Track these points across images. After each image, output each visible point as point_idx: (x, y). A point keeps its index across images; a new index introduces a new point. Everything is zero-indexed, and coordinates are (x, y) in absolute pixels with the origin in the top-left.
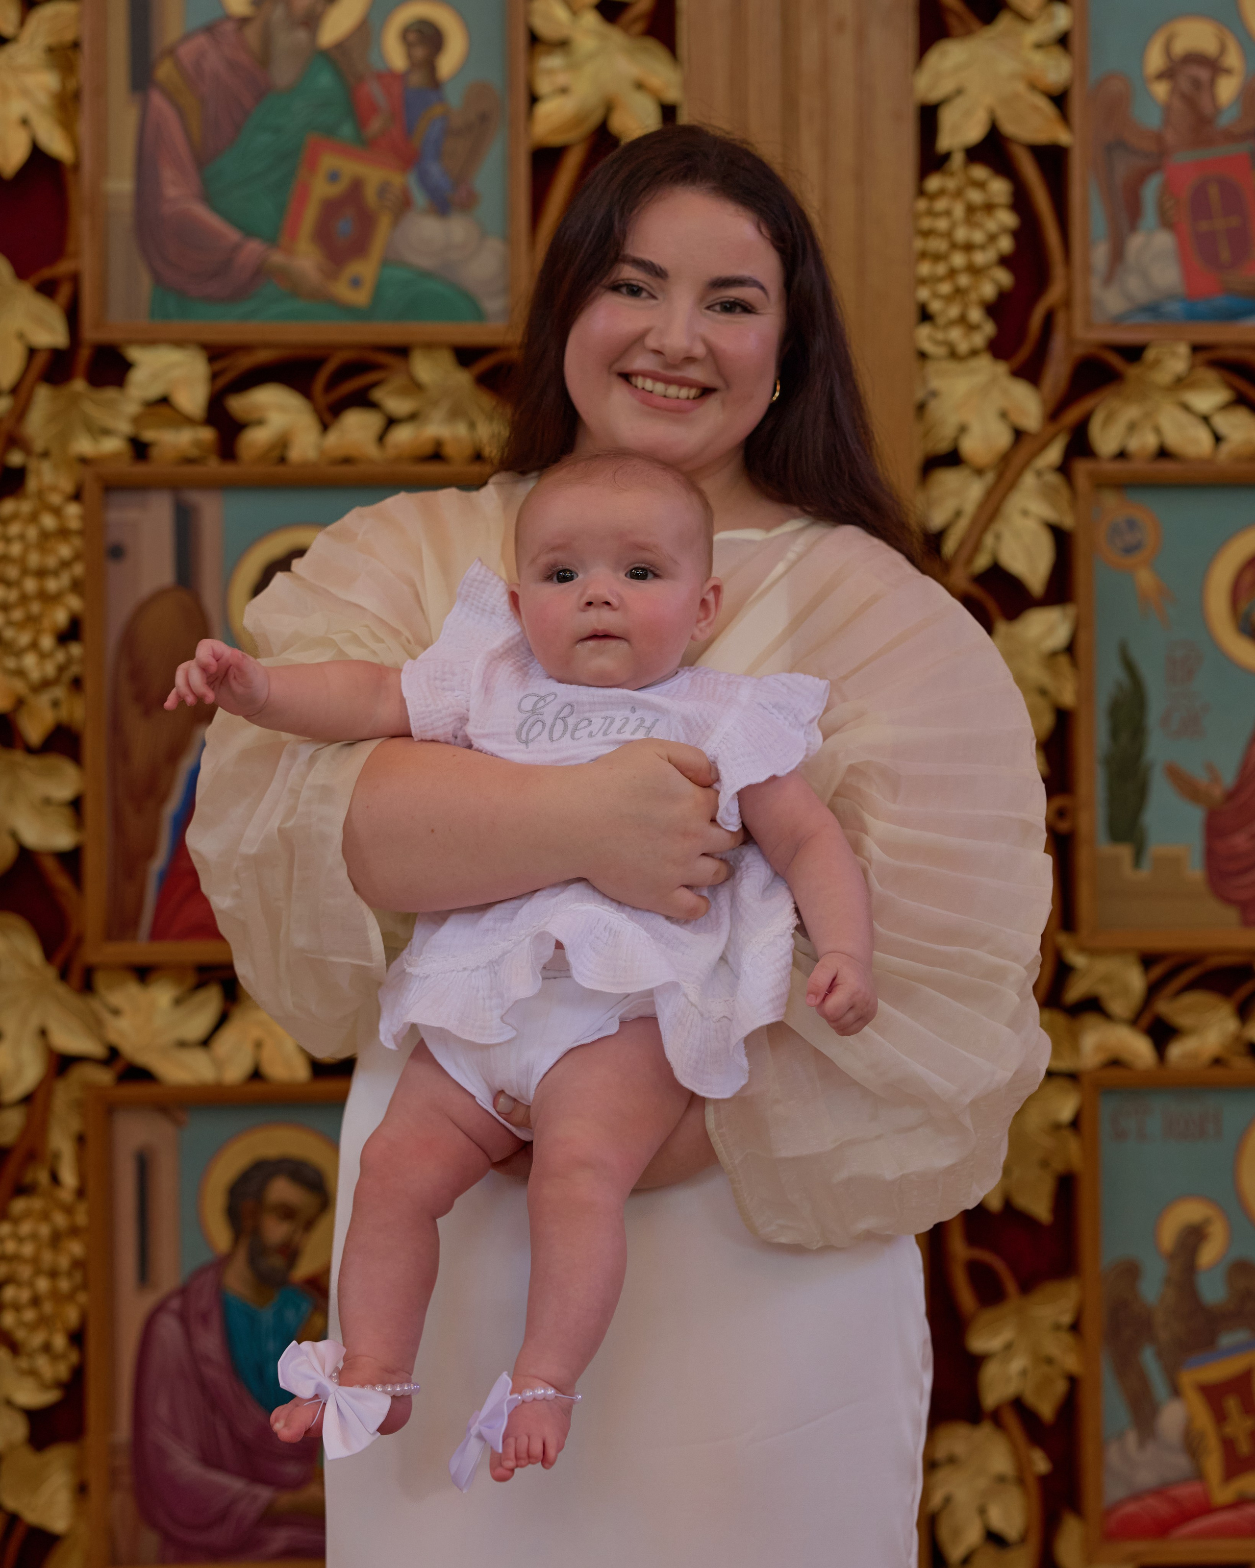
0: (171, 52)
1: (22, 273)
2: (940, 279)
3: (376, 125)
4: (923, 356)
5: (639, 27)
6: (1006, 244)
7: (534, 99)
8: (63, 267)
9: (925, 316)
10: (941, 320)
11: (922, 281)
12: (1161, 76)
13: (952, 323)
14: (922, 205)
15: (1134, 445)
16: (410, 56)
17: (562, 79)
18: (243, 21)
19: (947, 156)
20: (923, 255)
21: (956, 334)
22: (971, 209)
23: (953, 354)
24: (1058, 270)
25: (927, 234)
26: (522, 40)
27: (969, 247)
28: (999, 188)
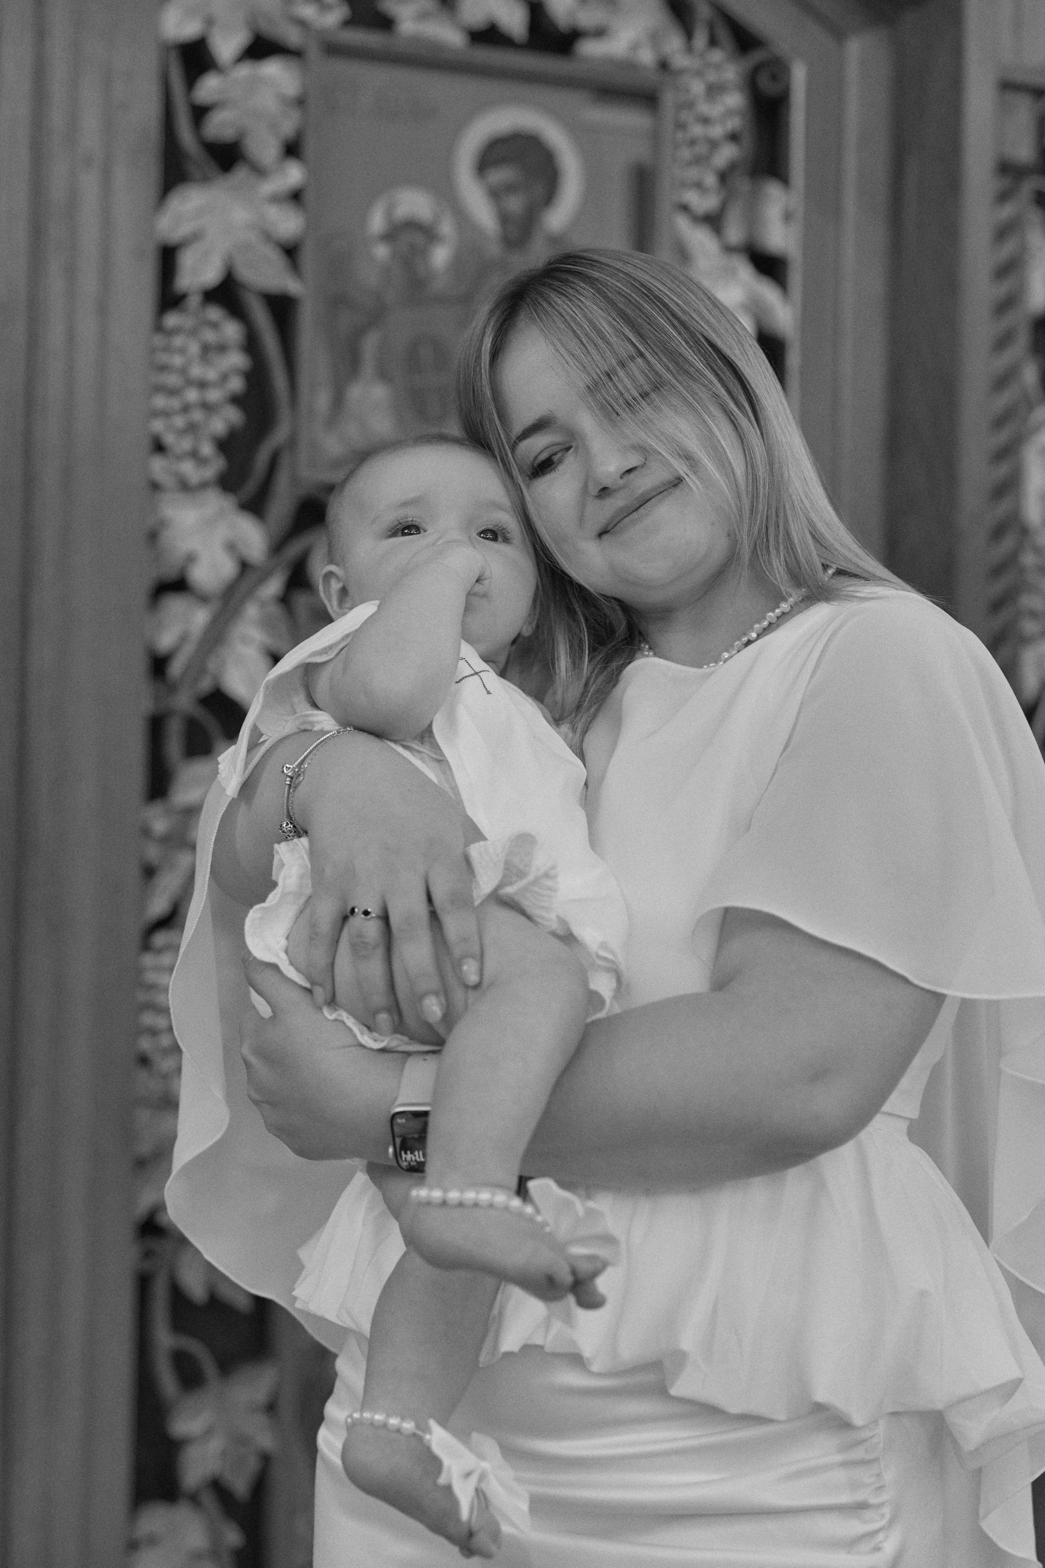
2: (175, 413)
4: (155, 487)
6: (236, 384)
9: (159, 447)
10: (174, 453)
11: (156, 414)
12: (383, 238)
13: (184, 456)
14: (158, 340)
19: (184, 296)
20: (160, 389)
21: (188, 468)
22: (206, 348)
23: (185, 486)
24: (285, 412)
25: (163, 368)
27: (202, 385)
28: (232, 330)
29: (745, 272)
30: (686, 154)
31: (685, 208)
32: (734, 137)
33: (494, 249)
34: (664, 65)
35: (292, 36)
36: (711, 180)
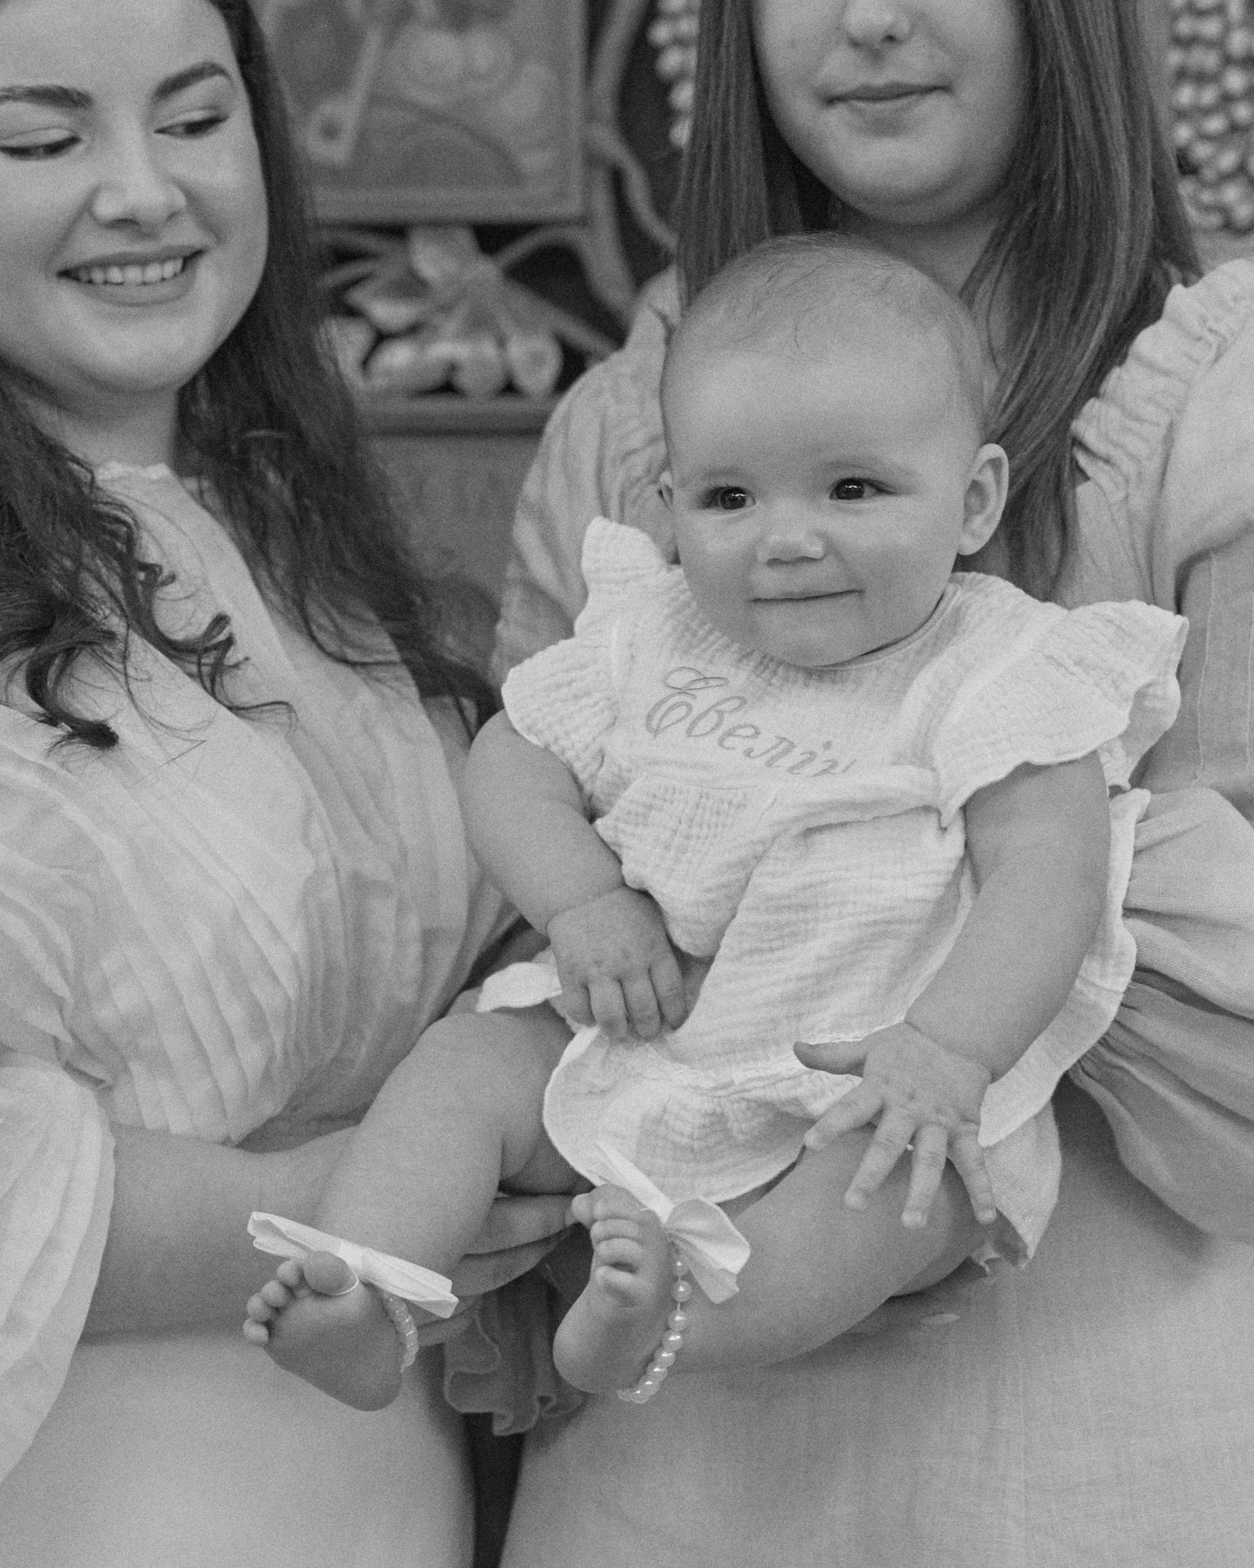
2: (1207, 112)
10: (1209, 174)
11: (1183, 115)
13: (1225, 178)
21: (1232, 194)
23: (1229, 226)
25: (1186, 43)
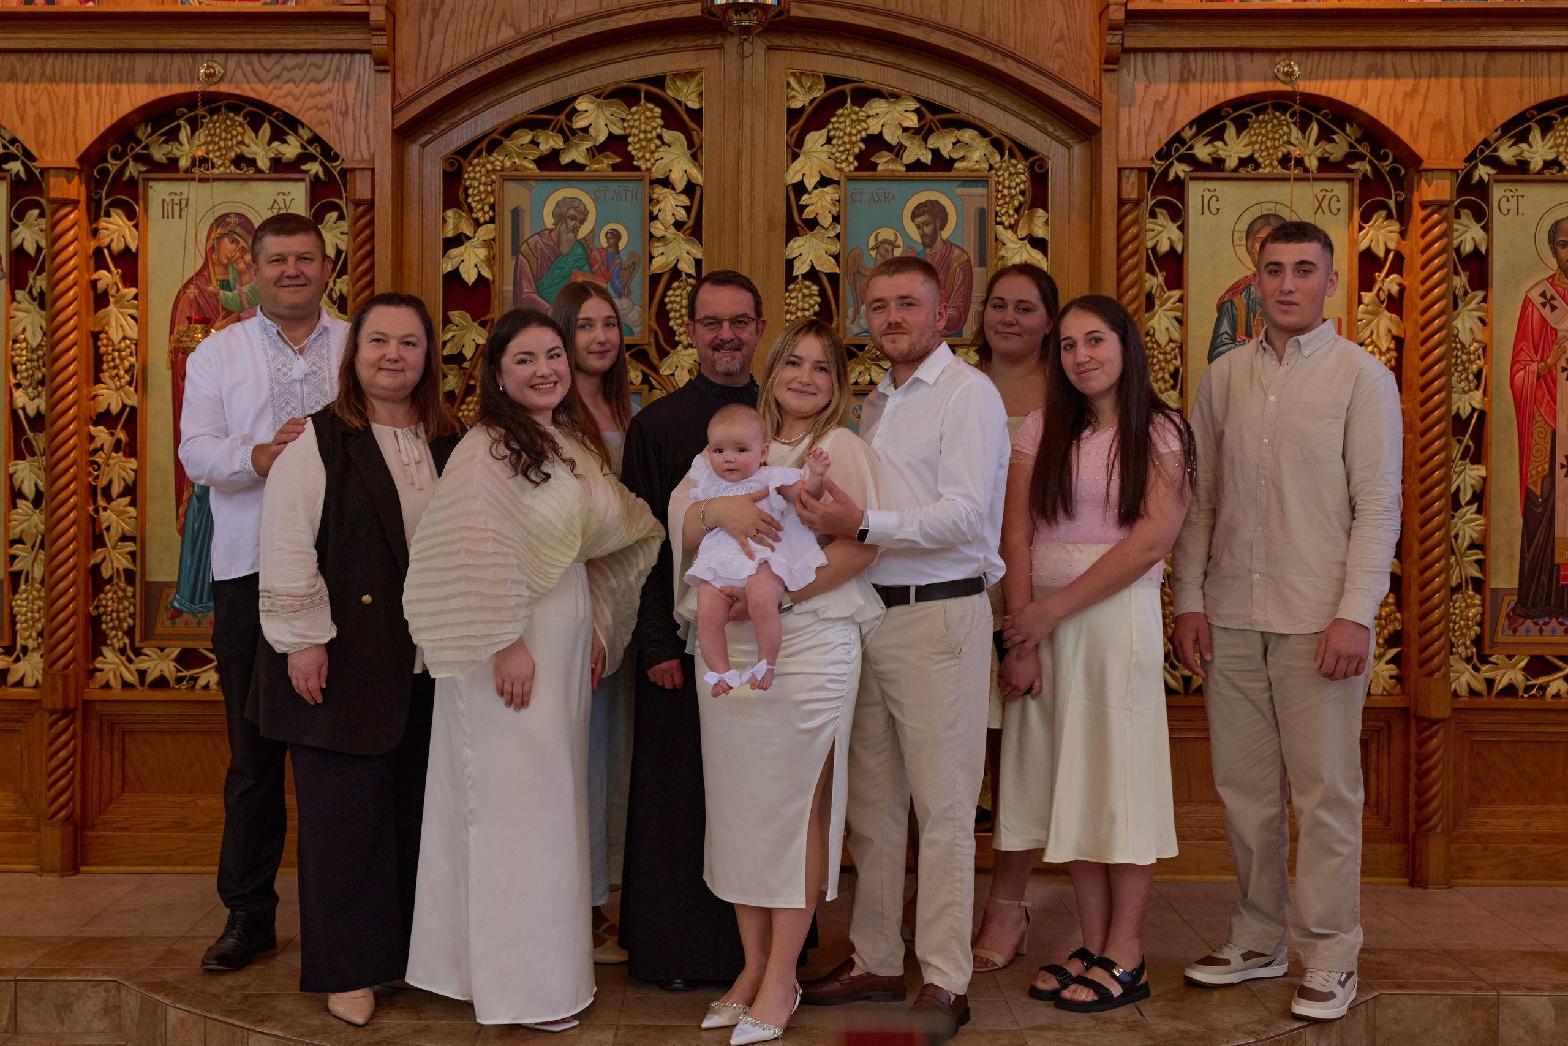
0: (526, 241)
1: (474, 320)
3: (596, 267)
5: (689, 232)
6: (817, 308)
7: (651, 258)
8: (489, 316)
12: (872, 249)
14: (787, 294)
15: (860, 380)
16: (608, 243)
17: (661, 250)
18: (552, 230)
19: (797, 277)
20: (788, 312)
22: (804, 296)
24: (835, 319)
25: (789, 304)
26: (647, 237)
27: (804, 309)
28: (815, 288)
29: (1028, 247)
30: (1001, 202)
31: (1002, 223)
32: (1022, 193)
33: (920, 248)
34: (991, 167)
35: (835, 176)
36: (1011, 212)
